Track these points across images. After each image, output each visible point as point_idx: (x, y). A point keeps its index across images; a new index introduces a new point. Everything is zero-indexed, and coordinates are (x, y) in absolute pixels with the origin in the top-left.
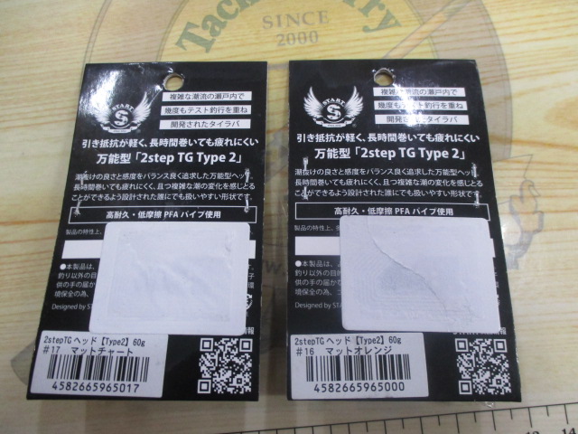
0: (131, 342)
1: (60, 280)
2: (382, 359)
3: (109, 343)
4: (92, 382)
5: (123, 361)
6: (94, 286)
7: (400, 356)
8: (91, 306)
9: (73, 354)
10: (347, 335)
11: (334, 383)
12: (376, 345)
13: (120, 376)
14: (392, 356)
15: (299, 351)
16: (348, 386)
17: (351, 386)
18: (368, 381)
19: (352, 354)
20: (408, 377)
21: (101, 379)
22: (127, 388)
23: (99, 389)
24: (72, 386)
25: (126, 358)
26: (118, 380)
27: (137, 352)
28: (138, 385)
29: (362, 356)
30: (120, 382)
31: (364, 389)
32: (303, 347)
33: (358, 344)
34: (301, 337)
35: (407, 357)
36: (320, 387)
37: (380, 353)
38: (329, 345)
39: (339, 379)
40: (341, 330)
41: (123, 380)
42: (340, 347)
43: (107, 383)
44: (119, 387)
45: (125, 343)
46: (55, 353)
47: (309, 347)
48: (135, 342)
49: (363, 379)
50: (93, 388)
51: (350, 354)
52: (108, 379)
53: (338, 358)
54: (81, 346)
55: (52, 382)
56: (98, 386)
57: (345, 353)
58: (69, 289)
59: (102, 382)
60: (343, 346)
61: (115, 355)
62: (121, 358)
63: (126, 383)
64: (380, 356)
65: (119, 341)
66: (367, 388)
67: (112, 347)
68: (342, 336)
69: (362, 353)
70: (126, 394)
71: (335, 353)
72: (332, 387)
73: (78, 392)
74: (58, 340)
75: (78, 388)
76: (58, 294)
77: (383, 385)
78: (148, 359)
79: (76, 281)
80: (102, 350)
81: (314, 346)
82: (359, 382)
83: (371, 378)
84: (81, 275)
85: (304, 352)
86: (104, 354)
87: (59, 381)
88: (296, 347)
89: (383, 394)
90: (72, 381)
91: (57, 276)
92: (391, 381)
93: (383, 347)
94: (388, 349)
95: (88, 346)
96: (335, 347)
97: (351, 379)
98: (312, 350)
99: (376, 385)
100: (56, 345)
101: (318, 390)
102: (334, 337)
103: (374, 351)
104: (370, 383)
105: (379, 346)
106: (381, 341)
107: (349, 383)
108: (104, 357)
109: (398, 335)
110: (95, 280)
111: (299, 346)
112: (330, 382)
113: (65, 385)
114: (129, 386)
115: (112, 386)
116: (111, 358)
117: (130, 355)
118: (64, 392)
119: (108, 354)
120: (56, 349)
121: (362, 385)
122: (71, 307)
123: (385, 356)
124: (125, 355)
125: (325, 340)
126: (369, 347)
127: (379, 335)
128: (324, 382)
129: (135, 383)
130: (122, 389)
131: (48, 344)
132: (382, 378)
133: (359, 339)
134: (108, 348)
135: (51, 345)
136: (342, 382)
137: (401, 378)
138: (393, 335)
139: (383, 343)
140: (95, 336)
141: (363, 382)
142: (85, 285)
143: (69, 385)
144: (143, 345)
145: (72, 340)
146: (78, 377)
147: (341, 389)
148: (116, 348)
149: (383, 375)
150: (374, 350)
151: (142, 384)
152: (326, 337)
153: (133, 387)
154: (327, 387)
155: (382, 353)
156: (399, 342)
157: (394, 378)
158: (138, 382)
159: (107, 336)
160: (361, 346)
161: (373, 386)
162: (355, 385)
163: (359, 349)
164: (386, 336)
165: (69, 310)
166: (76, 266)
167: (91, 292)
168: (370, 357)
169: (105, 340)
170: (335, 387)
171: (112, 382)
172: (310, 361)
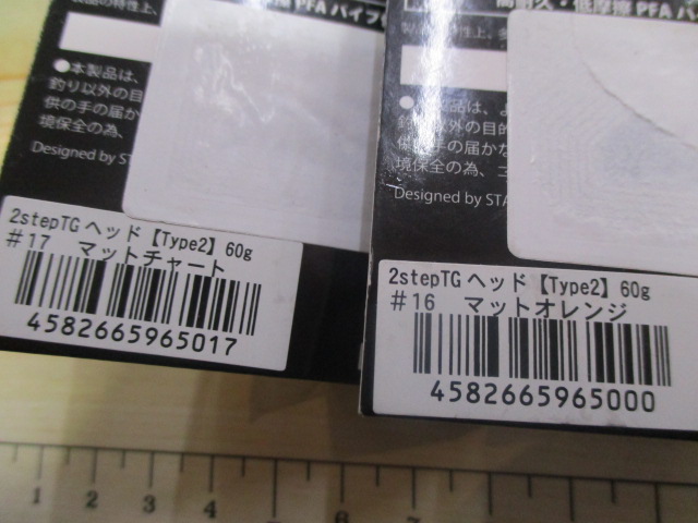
0: (220, 249)
1: (55, 93)
2: (603, 333)
3: (169, 243)
4: (127, 323)
5: (201, 285)
6: (137, 119)
7: (646, 329)
8: (127, 158)
9: (83, 256)
10: (519, 270)
11: (482, 380)
12: (590, 298)
13: (195, 317)
14: (627, 328)
15: (399, 299)
16: (517, 391)
17: (524, 393)
18: (566, 383)
19: (530, 315)
20: (666, 380)
21: (148, 318)
22: (209, 345)
23: (144, 339)
24: (78, 326)
25: (208, 280)
26: (190, 324)
27: (233, 270)
28: (234, 341)
29: (553, 323)
30: (194, 331)
31: (555, 401)
32: (409, 289)
33: (544, 292)
34: (405, 266)
35: (663, 332)
36: (445, 387)
37: (597, 319)
38: (474, 289)
39: (494, 371)
40: (504, 257)
41: (200, 325)
42: (500, 296)
43: (162, 329)
44: (190, 339)
45: (207, 248)
46: (36, 248)
47: (424, 291)
48: (230, 249)
49: (554, 377)
50: (129, 336)
51: (524, 314)
52: (166, 319)
53: (493, 321)
54: (102, 242)
55: (26, 312)
56: (142, 332)
57: (511, 312)
58: (75, 115)
59: (150, 324)
60: (507, 295)
61: (183, 271)
62: (198, 278)
63: (209, 333)
64: (598, 326)
65: (193, 243)
66: (564, 400)
67: (176, 254)
68: (506, 272)
69: (555, 314)
70: (206, 356)
71: (486, 311)
72: (475, 392)
73: (91, 342)
74: (44, 220)
75: (91, 332)
76: (47, 121)
77: (603, 395)
78: (257, 289)
79: (93, 100)
80: (153, 256)
81: (434, 291)
82: (544, 382)
83: (574, 376)
84: (105, 90)
85: (410, 301)
86: (156, 265)
87: (44, 312)
88: (393, 289)
89: (601, 418)
90: (79, 316)
91: (47, 83)
92: (623, 388)
93: (605, 304)
94: (618, 311)
95: (120, 245)
96: (488, 295)
97: (525, 375)
98: (429, 299)
99: (586, 393)
100: (40, 231)
101: (440, 396)
102: (486, 271)
103: (584, 312)
104: (572, 387)
105: (597, 302)
106: (600, 290)
107: (518, 385)
108: (157, 272)
109: (642, 280)
110: (137, 106)
111: (400, 287)
112: (472, 378)
113: (60, 322)
114: (215, 339)
115: (174, 335)
116: (174, 276)
117: (219, 274)
118: (57, 338)
119: (168, 268)
120: (39, 240)
121: (551, 392)
122: (80, 154)
123: (609, 327)
124: (206, 272)
125: (464, 278)
126: (572, 301)
127: (598, 275)
128: (455, 377)
129: (228, 335)
130: (198, 346)
131: (18, 227)
132: (600, 379)
133: (548, 282)
134: (166, 253)
135: (27, 229)
136: (502, 381)
137: (649, 381)
138: (630, 277)
139: (605, 296)
140: (136, 224)
141: (553, 385)
142: (116, 112)
143: (69, 323)
144: (247, 257)
145: (82, 225)
146: (92, 309)
147: (497, 397)
148: (187, 256)
149: (604, 371)
150: (582, 311)
151: (242, 339)
152: (466, 270)
153: (223, 344)
154: (465, 390)
155: (604, 318)
156: (646, 296)
157: (630, 380)
158: (235, 334)
159: (164, 228)
160: (552, 298)
161: (577, 395)
162: (534, 390)
163: (547, 305)
164: (615, 280)
165: (72, 159)
166: (93, 70)
167: (129, 128)
168: (573, 326)
169: (161, 236)
170: (483, 392)
171: (175, 327)
172: (424, 325)
